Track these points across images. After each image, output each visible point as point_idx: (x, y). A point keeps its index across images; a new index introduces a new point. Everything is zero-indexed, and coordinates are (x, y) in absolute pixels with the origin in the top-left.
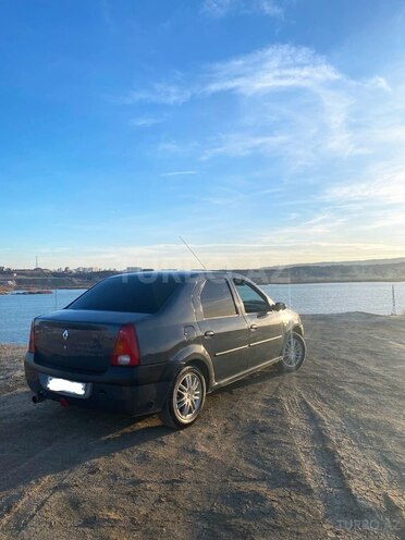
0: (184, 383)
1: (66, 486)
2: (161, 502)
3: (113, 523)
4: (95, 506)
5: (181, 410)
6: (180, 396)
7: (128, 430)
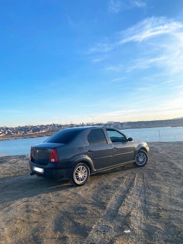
0: (79, 169)
1: (29, 201)
2: (53, 207)
3: (34, 212)
4: (33, 207)
5: (78, 179)
6: (77, 174)
7: (59, 186)
